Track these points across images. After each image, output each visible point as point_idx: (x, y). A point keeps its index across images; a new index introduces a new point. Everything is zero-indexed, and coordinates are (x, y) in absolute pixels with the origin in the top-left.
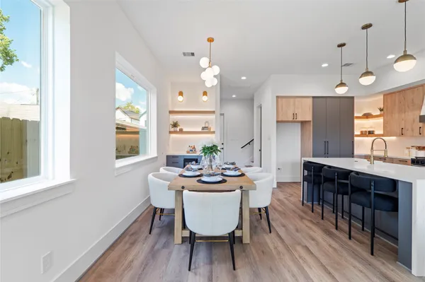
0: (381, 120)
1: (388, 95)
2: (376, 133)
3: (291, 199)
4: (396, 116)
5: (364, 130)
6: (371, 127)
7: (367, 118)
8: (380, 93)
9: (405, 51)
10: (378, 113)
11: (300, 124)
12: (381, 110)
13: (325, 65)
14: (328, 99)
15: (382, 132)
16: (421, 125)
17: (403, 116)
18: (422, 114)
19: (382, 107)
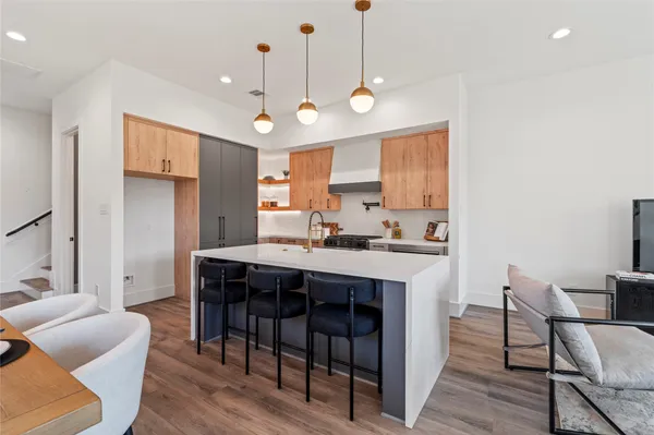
0: (286, 188)
1: (296, 154)
2: (279, 205)
3: (168, 343)
4: (304, 183)
5: (266, 200)
6: (274, 197)
7: (270, 183)
8: (285, 149)
9: (362, 83)
10: (282, 177)
11: (173, 183)
12: (286, 174)
13: (226, 80)
14: (225, 146)
15: (288, 205)
16: (329, 196)
17: (311, 183)
18: (331, 183)
19: (288, 169)
